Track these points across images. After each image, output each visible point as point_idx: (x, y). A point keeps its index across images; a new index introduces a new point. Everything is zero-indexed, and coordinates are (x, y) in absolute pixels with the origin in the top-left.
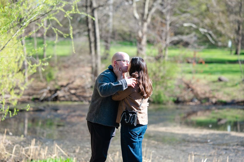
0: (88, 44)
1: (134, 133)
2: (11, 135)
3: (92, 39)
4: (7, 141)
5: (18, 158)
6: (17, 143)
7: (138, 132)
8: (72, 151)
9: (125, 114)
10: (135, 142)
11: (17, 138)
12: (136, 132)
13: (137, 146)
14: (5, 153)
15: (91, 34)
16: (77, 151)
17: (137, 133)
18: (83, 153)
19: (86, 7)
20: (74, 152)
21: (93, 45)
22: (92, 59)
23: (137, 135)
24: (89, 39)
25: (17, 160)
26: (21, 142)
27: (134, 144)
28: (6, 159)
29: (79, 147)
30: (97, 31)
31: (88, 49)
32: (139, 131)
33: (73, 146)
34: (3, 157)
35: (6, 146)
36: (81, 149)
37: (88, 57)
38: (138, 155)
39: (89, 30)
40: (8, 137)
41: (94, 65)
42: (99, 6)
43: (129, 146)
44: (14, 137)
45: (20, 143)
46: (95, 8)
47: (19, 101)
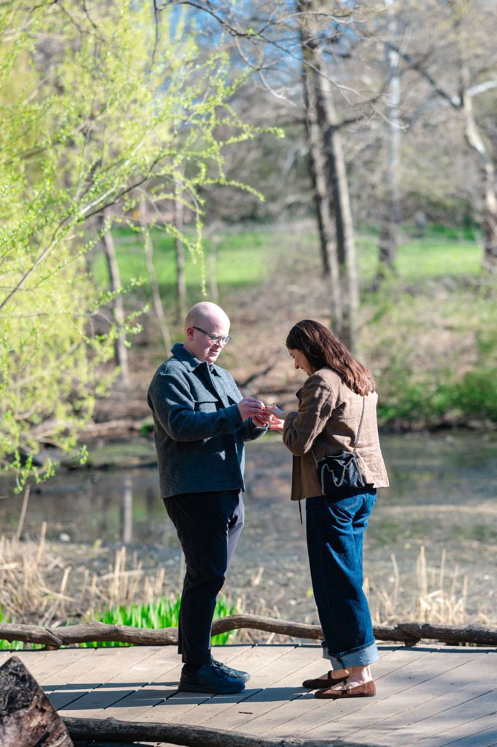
0: (316, 244)
1: (341, 510)
2: (66, 542)
3: (330, 228)
4: (50, 557)
5: (77, 604)
6: (81, 564)
7: (352, 509)
8: (242, 582)
9: (326, 467)
10: (344, 534)
11: (81, 551)
12: (346, 509)
13: (349, 545)
14: (41, 591)
15: (325, 211)
16: (257, 581)
17: (349, 512)
18: (272, 587)
19: (306, 123)
20: (249, 583)
21: (332, 247)
22: (330, 292)
23: (349, 516)
24: (321, 227)
25: (76, 610)
26: (93, 560)
27: (342, 538)
28: (42, 609)
29: (261, 570)
30: (345, 200)
31: (318, 261)
32: (354, 506)
33: (248, 567)
34: (36, 602)
35: (48, 573)
36: (267, 575)
37: (318, 285)
38: (350, 569)
39: (318, 199)
40: (56, 548)
41: (338, 313)
42: (347, 122)
43: (328, 544)
44: (72, 547)
45: (89, 565)
46: (335, 128)
47: (100, 437)
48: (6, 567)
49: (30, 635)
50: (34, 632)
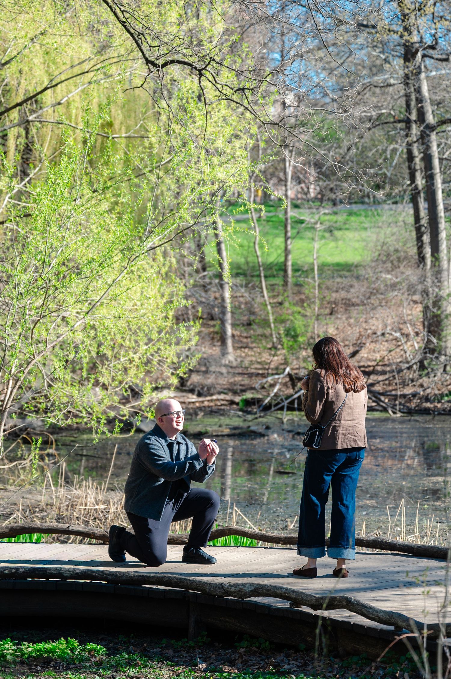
19: (408, 122)
42: (444, 123)
46: (431, 128)
47: (200, 409)
48: (96, 507)
49: (94, 534)
50: (96, 532)
